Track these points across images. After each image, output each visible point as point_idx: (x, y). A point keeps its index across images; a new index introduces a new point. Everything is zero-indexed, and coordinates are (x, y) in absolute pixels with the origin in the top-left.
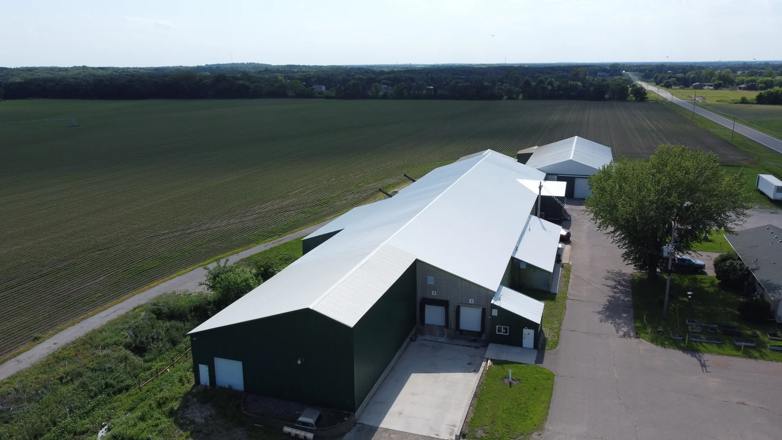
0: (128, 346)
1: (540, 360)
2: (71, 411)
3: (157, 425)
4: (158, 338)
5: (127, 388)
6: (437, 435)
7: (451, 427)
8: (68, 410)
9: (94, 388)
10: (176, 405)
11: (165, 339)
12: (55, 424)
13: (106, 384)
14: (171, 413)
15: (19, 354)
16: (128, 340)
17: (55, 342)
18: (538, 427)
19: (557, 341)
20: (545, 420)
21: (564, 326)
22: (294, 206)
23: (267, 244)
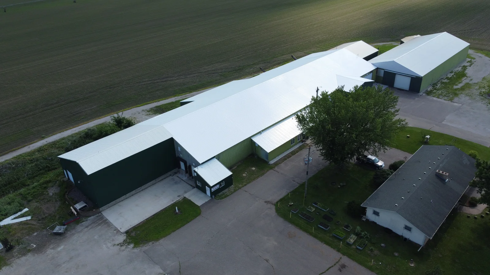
1: (204, 205)
6: (120, 229)
8: (26, 175)
9: (40, 167)
12: (18, 179)
16: (67, 146)
17: (47, 140)
18: (157, 239)
19: (228, 196)
20: (164, 237)
21: (245, 187)
22: (223, 69)
23: (179, 97)
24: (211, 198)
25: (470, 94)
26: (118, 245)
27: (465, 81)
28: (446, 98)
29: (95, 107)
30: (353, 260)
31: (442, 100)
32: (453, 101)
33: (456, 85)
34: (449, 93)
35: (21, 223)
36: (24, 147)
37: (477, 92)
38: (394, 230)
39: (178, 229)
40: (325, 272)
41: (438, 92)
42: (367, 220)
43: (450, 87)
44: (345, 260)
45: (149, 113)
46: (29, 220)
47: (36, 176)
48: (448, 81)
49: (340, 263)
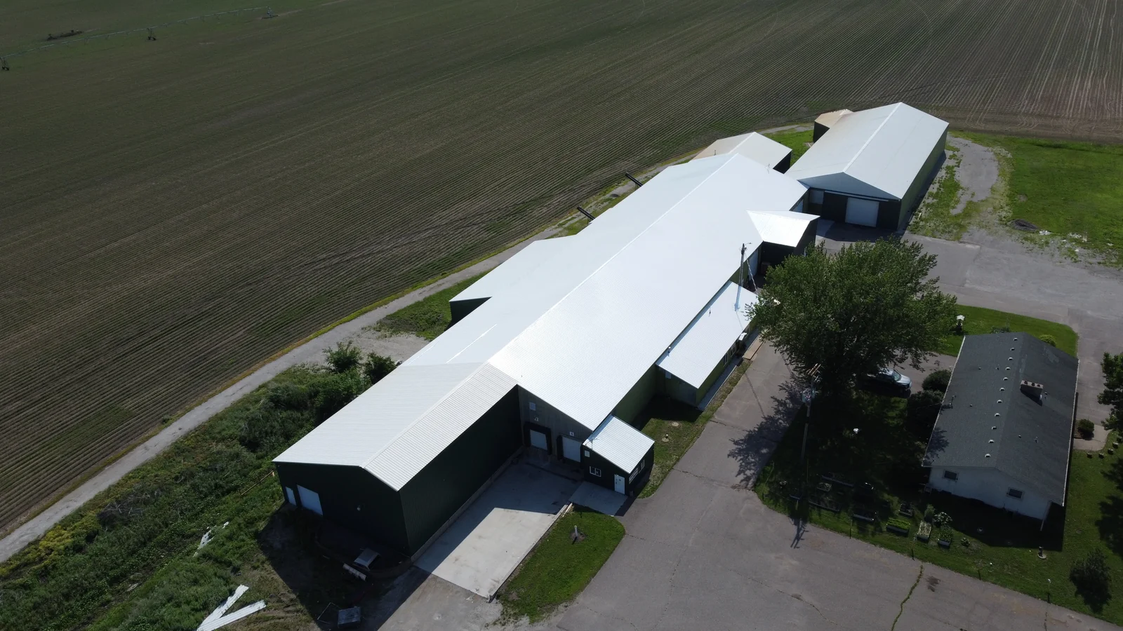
0: (242, 441)
1: (621, 512)
2: (182, 513)
3: (240, 547)
4: (271, 432)
5: (235, 489)
6: (477, 590)
7: (495, 583)
8: (179, 512)
9: (204, 489)
10: (261, 525)
11: (279, 432)
12: (167, 525)
13: (216, 484)
14: (257, 535)
15: (148, 438)
16: (243, 434)
17: (180, 426)
18: (570, 598)
19: (657, 487)
20: (581, 589)
21: (679, 464)
22: (482, 214)
23: (424, 289)
24: (626, 498)
25: (984, 223)
26: (495, 624)
27: (963, 199)
28: (947, 236)
29: (241, 333)
30: (941, 565)
31: (941, 241)
32: (961, 240)
33: (954, 208)
34: (949, 226)
35: (248, 620)
36: (131, 450)
37: (994, 219)
38: (987, 501)
39: (599, 569)
40: (908, 598)
41: (928, 224)
42: (935, 491)
43: (945, 213)
44: (931, 570)
45: (379, 334)
46: (264, 609)
47: (202, 511)
48: (935, 200)
49: (924, 576)
